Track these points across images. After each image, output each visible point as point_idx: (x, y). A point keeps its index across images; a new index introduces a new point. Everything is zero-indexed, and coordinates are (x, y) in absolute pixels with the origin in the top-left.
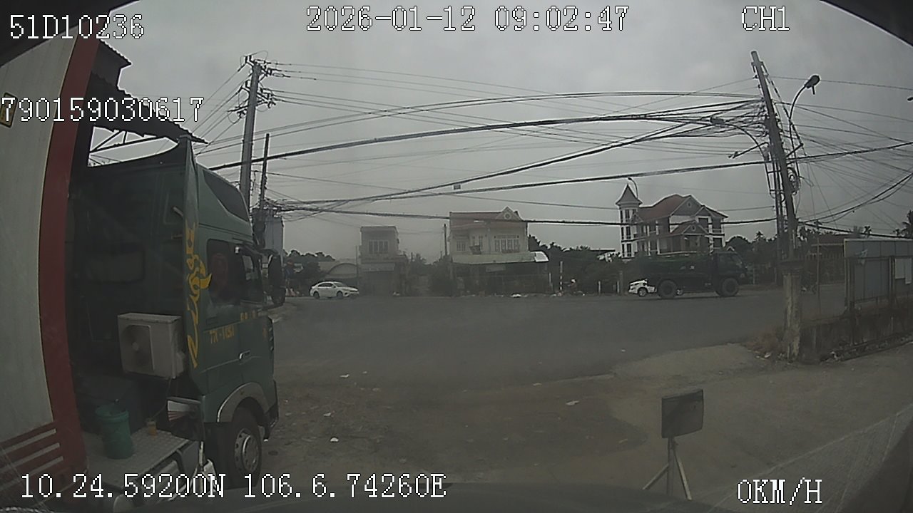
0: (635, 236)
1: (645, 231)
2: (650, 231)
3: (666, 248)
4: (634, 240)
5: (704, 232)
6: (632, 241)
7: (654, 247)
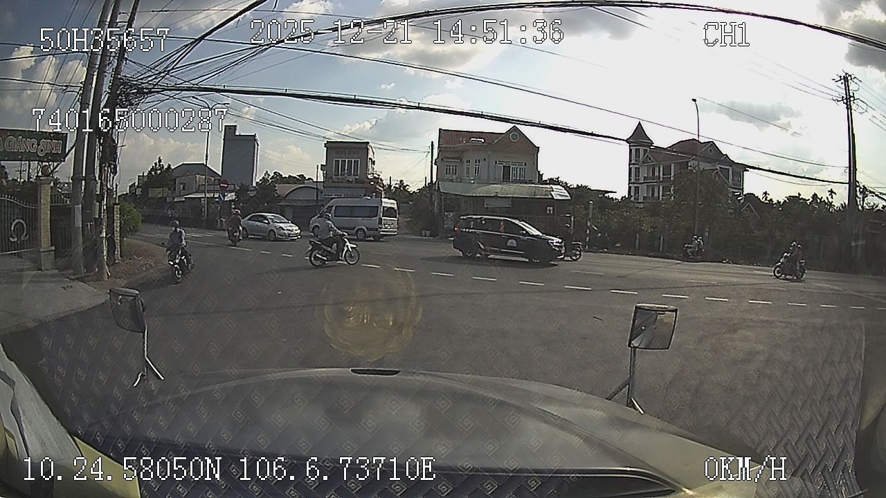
0: (645, 177)
1: (657, 174)
2: (663, 175)
4: (644, 183)
6: (642, 183)
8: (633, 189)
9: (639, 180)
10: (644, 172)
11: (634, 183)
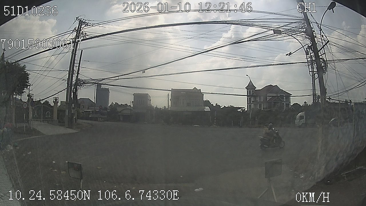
0: (253, 102)
1: (257, 100)
3: (265, 107)
5: (282, 101)
6: (251, 104)
7: (260, 106)
8: (249, 106)
9: (251, 102)
10: (252, 100)
11: (249, 104)
